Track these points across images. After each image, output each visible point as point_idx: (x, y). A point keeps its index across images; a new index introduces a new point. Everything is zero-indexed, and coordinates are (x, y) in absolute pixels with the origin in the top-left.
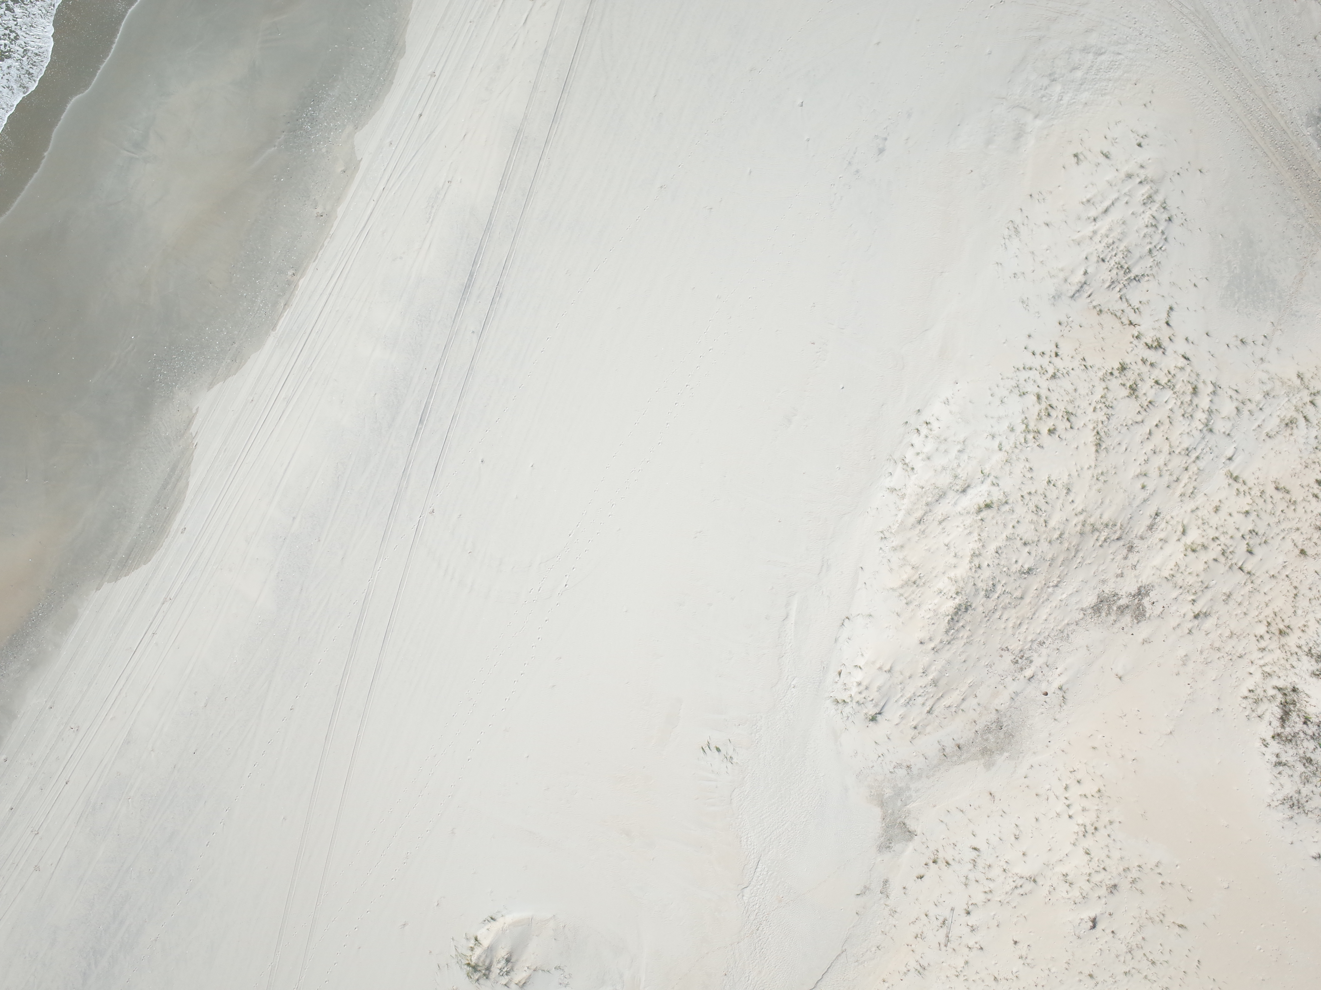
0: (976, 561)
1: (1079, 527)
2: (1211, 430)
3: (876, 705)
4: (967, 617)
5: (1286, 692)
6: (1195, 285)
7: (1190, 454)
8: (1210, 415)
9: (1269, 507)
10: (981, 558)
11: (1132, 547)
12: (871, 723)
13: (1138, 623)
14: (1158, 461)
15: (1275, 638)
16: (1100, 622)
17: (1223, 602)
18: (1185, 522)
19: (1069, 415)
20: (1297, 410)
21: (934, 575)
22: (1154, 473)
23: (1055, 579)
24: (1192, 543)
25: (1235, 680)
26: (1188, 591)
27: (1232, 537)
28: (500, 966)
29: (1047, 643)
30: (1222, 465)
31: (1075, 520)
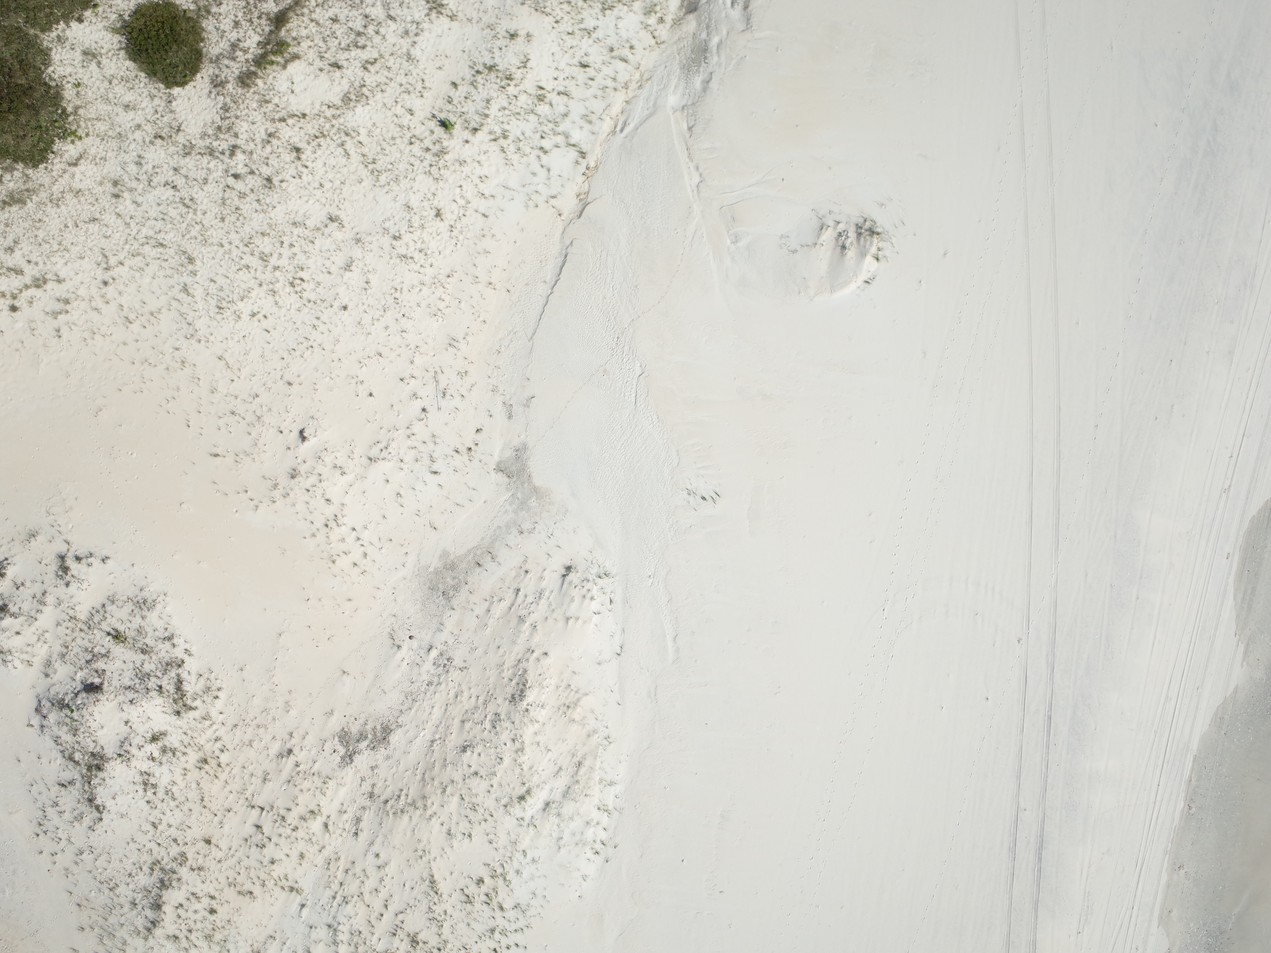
0: (518, 745)
1: (429, 803)
2: (329, 926)
3: (570, 583)
4: (510, 690)
5: (184, 708)
7: (343, 898)
8: (334, 940)
9: (253, 874)
10: (514, 749)
11: (370, 797)
12: (569, 564)
13: (343, 729)
14: (371, 883)
15: (208, 754)
16: (381, 719)
17: (268, 772)
18: (327, 835)
19: (469, 900)
21: (552, 720)
22: (372, 871)
23: (436, 748)
24: (315, 818)
25: (234, 702)
26: (305, 772)
27: (280, 835)
28: (850, 240)
29: (425, 686)
30: (309, 897)
31: (434, 808)
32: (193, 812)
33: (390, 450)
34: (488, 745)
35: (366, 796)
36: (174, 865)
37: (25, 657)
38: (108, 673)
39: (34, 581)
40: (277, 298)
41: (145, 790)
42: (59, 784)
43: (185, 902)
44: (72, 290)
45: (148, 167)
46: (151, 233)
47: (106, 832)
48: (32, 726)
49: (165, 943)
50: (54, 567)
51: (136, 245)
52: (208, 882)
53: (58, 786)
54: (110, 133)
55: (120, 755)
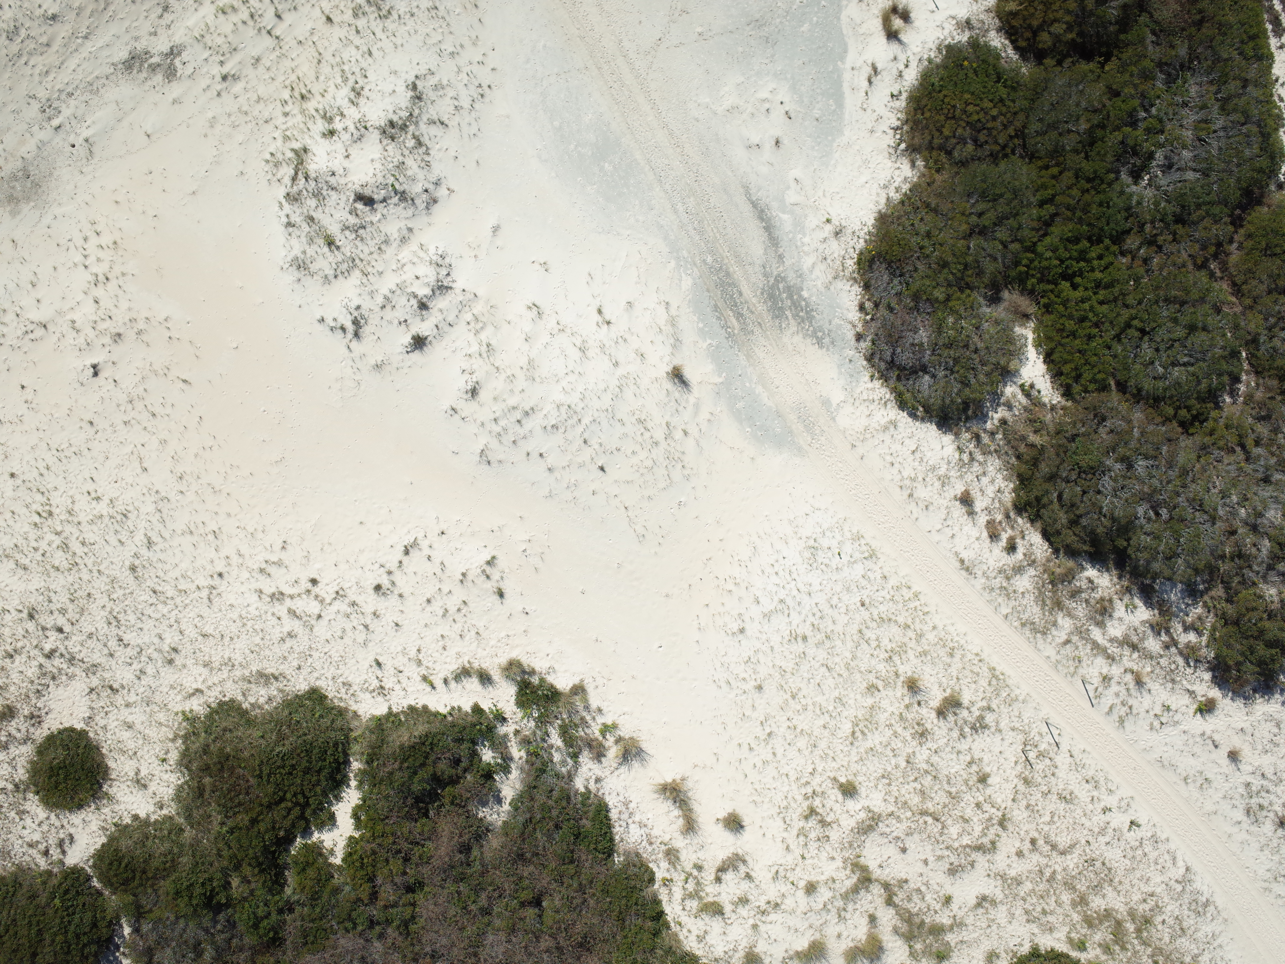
5: (300, 153)
11: (167, 6)
13: (169, 82)
15: (298, 103)
16: (131, 78)
17: (252, 66)
23: (84, 30)
24: (224, 5)
26: (217, 53)
29: (76, 94)
33: (24, 329)
34: (28, 13)
35: (172, 9)
36: (367, 9)
37: (422, 254)
38: (347, 209)
39: (390, 322)
40: (70, 506)
41: (362, 88)
42: (447, 125)
44: (252, 580)
45: (136, 666)
46: (160, 607)
47: (418, 64)
48: (448, 190)
50: (366, 331)
51: (178, 600)
54: (157, 709)
55: (366, 128)
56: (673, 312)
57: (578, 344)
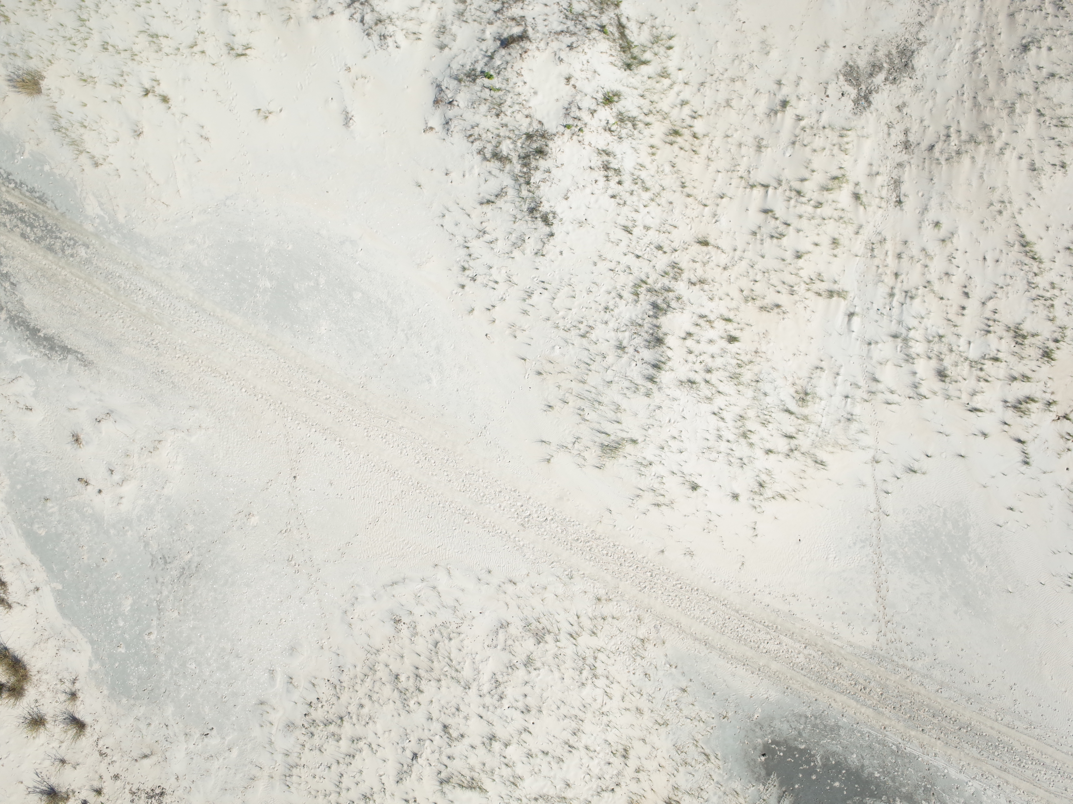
1: (994, 132)
2: (895, 336)
5: (634, 61)
6: (1011, 509)
7: (904, 294)
8: (907, 355)
9: (775, 279)
11: (906, 148)
13: (847, 63)
14: (938, 266)
15: (679, 123)
16: (894, 41)
17: (761, 137)
18: (861, 208)
20: (805, 418)
22: (933, 247)
23: (983, 58)
24: (840, 187)
25: (692, 54)
26: (812, 128)
27: (800, 217)
30: (856, 301)
31: (1004, 137)
32: (675, 205)
34: (1058, 33)
35: (899, 148)
36: (666, 281)
37: (411, 26)
38: (529, 20)
41: (607, 178)
42: (482, 204)
43: (693, 330)
47: (561, 253)
48: (431, 128)
49: (677, 393)
52: (716, 299)
53: (479, 207)
55: (567, 126)
56: (84, 159)
57: (163, 41)
